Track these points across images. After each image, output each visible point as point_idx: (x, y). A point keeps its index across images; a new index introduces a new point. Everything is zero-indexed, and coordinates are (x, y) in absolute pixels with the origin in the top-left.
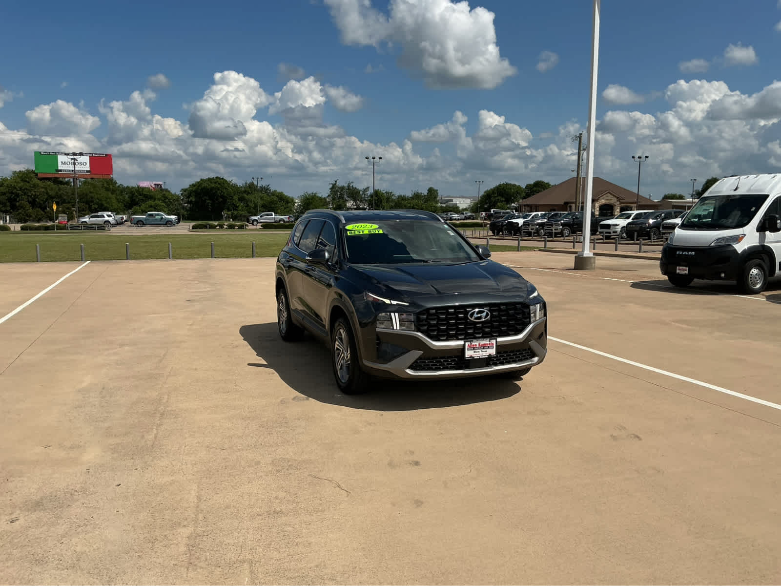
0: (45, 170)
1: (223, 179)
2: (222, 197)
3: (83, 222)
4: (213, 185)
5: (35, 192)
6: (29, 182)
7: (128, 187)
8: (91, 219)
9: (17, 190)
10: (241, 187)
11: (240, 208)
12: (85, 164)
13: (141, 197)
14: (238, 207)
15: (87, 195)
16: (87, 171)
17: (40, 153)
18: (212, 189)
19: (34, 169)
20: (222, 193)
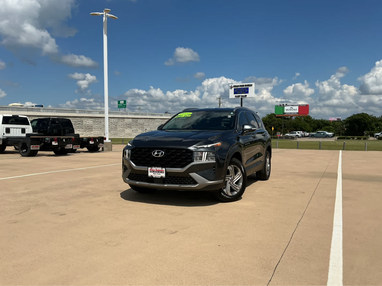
0: (279, 114)
1: (366, 114)
2: (365, 124)
3: (286, 136)
4: (360, 117)
5: (274, 123)
6: (272, 119)
7: (317, 120)
8: (290, 134)
9: (267, 122)
10: (379, 118)
11: (376, 129)
12: (296, 110)
13: (323, 125)
14: (374, 129)
15: (295, 124)
16: (297, 113)
17: (277, 106)
18: (359, 119)
19: (274, 113)
20: (365, 122)
